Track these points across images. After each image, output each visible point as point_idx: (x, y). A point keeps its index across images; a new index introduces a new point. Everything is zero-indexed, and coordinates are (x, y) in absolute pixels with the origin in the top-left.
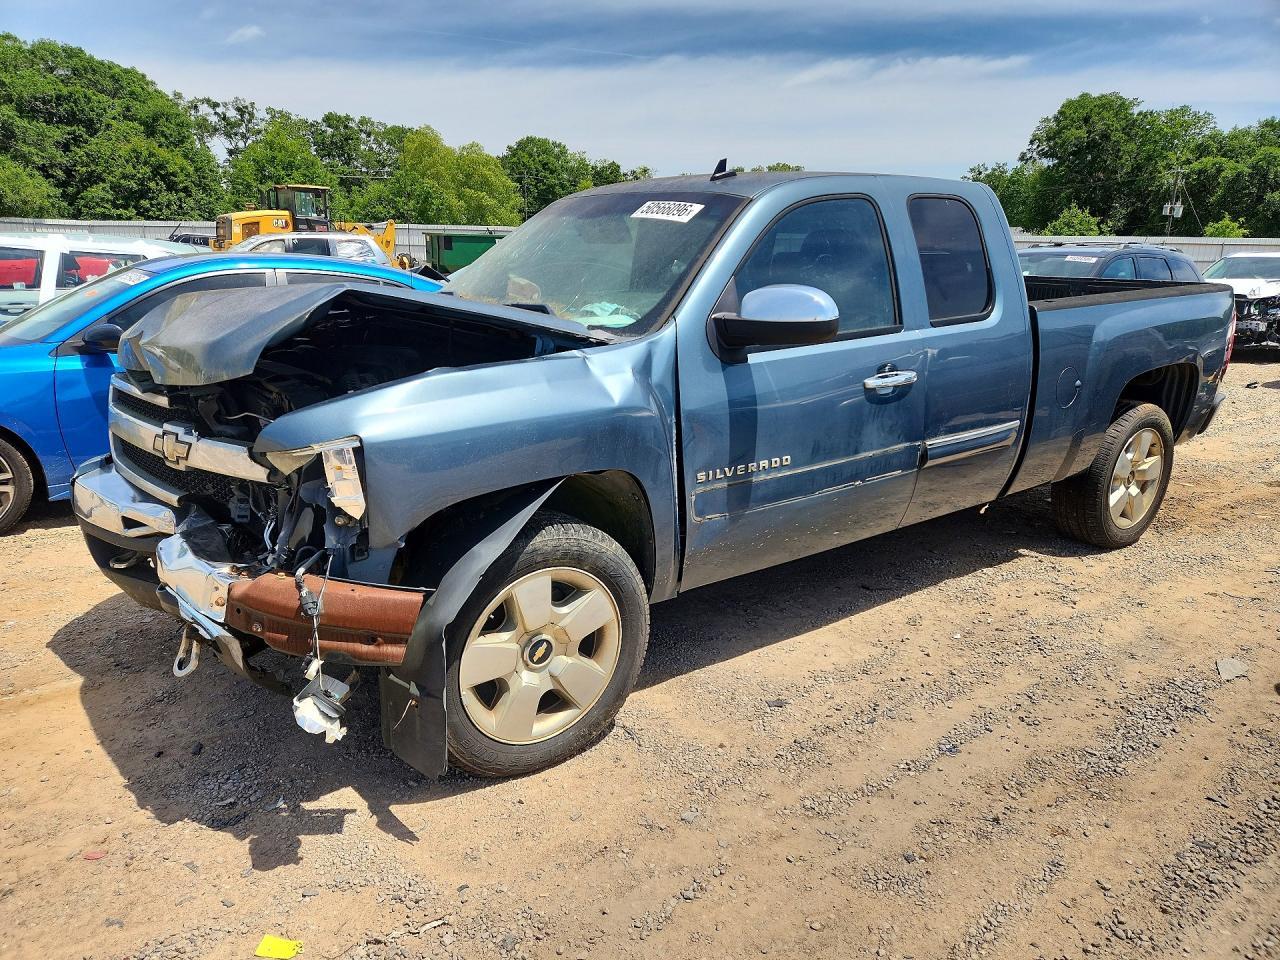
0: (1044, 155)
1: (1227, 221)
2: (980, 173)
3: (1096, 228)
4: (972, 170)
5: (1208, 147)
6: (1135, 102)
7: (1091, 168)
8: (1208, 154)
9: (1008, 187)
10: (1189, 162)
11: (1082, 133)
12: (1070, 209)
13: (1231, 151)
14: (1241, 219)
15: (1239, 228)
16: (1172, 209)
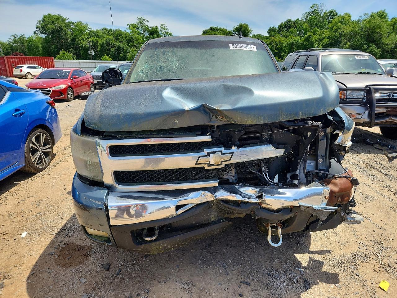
0: (42, 33)
1: (106, 56)
2: (16, 37)
3: (71, 58)
4: (12, 36)
5: (92, 34)
6: (66, 18)
7: (59, 38)
8: (92, 37)
9: (29, 43)
10: (88, 38)
11: (53, 26)
12: (62, 51)
13: (99, 36)
14: (110, 56)
15: (109, 58)
16: (91, 52)
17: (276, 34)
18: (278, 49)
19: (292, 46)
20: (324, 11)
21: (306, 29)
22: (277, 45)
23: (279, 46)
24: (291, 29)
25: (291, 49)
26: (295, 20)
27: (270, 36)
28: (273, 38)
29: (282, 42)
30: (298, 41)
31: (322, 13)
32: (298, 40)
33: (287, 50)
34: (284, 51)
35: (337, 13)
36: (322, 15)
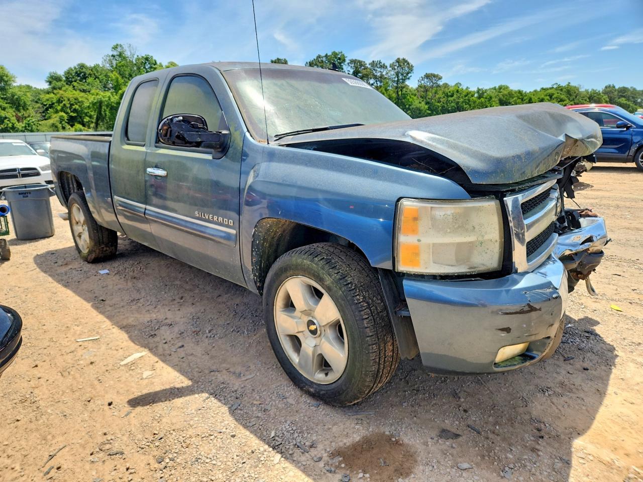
17: (63, 86)
18: (75, 111)
19: (100, 107)
20: (135, 56)
21: (117, 81)
22: (72, 105)
23: (77, 107)
24: (90, 80)
25: (101, 111)
26: (93, 66)
27: (54, 88)
28: (61, 92)
29: (80, 100)
30: (109, 100)
31: (134, 59)
32: (109, 97)
33: (92, 113)
34: (88, 114)
35: (155, 61)
36: (134, 62)
